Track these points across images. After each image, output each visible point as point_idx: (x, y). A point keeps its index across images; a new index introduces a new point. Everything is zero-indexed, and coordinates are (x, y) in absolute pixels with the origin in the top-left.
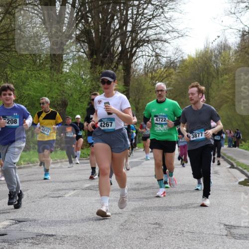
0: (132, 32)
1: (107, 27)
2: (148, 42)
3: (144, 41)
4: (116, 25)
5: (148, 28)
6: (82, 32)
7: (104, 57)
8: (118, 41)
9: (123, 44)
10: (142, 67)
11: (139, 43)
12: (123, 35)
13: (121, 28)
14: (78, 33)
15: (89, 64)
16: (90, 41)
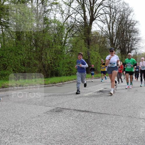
0: (130, 47)
1: (125, 46)
2: (134, 49)
3: (133, 49)
4: (127, 45)
5: (134, 46)
6: (119, 47)
7: (124, 53)
8: (127, 49)
9: (128, 50)
10: (133, 55)
11: (132, 50)
12: (129, 48)
13: (128, 46)
14: (118, 47)
15: (121, 54)
16: (121, 49)
